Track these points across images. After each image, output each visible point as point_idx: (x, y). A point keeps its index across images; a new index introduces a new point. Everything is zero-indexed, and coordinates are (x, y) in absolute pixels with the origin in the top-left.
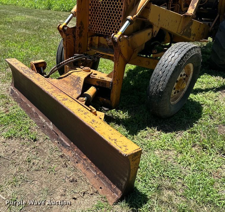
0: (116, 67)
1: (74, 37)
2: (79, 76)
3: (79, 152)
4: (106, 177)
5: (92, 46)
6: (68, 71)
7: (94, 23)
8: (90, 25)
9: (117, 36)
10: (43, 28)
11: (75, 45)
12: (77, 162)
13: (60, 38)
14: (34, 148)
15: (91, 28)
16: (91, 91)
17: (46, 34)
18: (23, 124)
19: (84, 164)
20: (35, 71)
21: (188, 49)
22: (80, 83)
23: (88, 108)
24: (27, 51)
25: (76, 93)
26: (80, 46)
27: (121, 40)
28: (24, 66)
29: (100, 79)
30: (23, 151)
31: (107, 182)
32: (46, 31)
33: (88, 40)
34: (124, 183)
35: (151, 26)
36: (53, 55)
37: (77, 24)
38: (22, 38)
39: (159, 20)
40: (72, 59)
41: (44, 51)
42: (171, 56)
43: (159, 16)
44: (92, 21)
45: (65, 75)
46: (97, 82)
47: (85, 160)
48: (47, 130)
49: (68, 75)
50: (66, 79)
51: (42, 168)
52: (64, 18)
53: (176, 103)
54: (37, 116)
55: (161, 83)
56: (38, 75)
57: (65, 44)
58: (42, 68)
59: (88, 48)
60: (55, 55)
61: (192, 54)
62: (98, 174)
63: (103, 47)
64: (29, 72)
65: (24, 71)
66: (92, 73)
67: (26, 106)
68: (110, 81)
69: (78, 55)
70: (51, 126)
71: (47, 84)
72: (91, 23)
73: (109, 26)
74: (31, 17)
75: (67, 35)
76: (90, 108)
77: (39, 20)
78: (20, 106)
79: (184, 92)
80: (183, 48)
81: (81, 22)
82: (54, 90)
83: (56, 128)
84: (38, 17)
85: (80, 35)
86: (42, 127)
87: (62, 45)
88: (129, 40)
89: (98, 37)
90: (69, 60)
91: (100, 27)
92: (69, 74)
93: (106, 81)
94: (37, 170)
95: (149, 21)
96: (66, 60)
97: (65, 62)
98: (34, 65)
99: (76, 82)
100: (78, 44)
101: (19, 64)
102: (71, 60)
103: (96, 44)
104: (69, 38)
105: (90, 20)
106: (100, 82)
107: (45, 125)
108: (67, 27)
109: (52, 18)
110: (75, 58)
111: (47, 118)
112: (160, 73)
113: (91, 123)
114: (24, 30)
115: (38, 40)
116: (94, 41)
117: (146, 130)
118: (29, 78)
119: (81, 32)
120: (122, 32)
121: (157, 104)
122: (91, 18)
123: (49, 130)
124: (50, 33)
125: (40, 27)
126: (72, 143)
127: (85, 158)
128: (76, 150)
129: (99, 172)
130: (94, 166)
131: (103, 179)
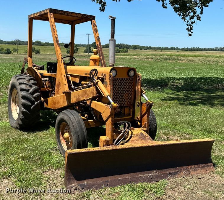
4: (204, 164)
19: (192, 170)
22: (146, 135)
31: (206, 166)
48: (156, 178)
62: (200, 167)
70: (156, 173)
83: (160, 171)
99: (143, 136)
123: (158, 176)
126: (178, 168)
127: (190, 167)
128: (182, 169)
129: (200, 165)
130: (196, 166)
131: (204, 166)
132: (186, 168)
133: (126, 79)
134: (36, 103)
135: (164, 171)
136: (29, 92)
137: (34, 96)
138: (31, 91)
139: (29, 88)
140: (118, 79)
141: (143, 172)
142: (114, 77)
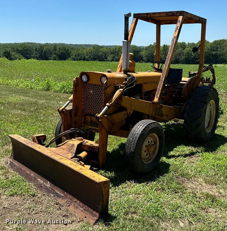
0: (101, 135)
1: (71, 116)
2: (73, 143)
3: (70, 198)
4: (89, 208)
5: (85, 123)
6: (65, 141)
7: (86, 107)
8: (83, 108)
9: (99, 115)
10: (40, 109)
11: (71, 122)
12: (69, 206)
13: (59, 119)
14: (34, 201)
15: (84, 110)
16: (83, 154)
17: (44, 115)
18: (22, 186)
19: (74, 205)
20: (36, 142)
21: (148, 124)
22: (74, 148)
23: (79, 163)
24: (24, 130)
25: (70, 155)
26: (75, 122)
27: (102, 118)
28: (25, 139)
30: (24, 203)
31: (90, 212)
32: (44, 112)
33: (82, 119)
34: (100, 207)
35: (125, 109)
36: (51, 133)
37: (73, 107)
38: (18, 119)
39: (131, 105)
40: (69, 131)
41: (42, 130)
42: (138, 128)
43: (131, 103)
44: (85, 105)
45: (62, 144)
46: (88, 148)
47: (75, 202)
48: (45, 188)
49: (64, 144)
50: (62, 147)
51: (41, 212)
52: (64, 100)
53: (149, 163)
54: (35, 179)
55: (132, 146)
56: (39, 145)
57: (63, 121)
58: (42, 141)
59: (83, 125)
60: (53, 133)
61: (151, 127)
62: (84, 208)
63: (94, 124)
64: (31, 143)
65: (26, 143)
66: (84, 141)
67: (25, 173)
68: (97, 146)
69: (73, 129)
70: (48, 185)
71: (47, 151)
72: (84, 107)
73: (96, 109)
74: (27, 98)
75: (65, 115)
76: (80, 163)
77: (36, 102)
78: (19, 174)
79: (155, 155)
80: (145, 123)
81: (76, 106)
82: (53, 154)
83: (52, 185)
84: (35, 98)
85: (76, 115)
86: (40, 187)
87: (61, 122)
88: (109, 118)
89: (90, 116)
90: (66, 132)
91: (90, 109)
92: (66, 143)
93: (94, 146)
94: (36, 213)
95: (123, 106)
96: (63, 133)
97: (63, 134)
98: (36, 138)
99: (71, 148)
100: (74, 121)
101: (22, 138)
102: (67, 132)
103: (89, 122)
104: (67, 117)
105: (83, 105)
106: (90, 147)
107: (42, 185)
108: (65, 109)
109: (50, 99)
110: (71, 131)
111: (45, 179)
112: (131, 139)
113: (79, 170)
114: (19, 111)
115: (35, 120)
116: (87, 119)
117: (126, 183)
118: (31, 147)
119: (76, 113)
120: (103, 113)
121: (131, 162)
122: (84, 103)
123: (46, 188)
124: (48, 114)
125: (37, 109)
126: (66, 193)
127: (75, 200)
128: (68, 197)
130: (81, 204)
131: (88, 210)
132: (72, 198)
140: (92, 85)
142: (84, 82)
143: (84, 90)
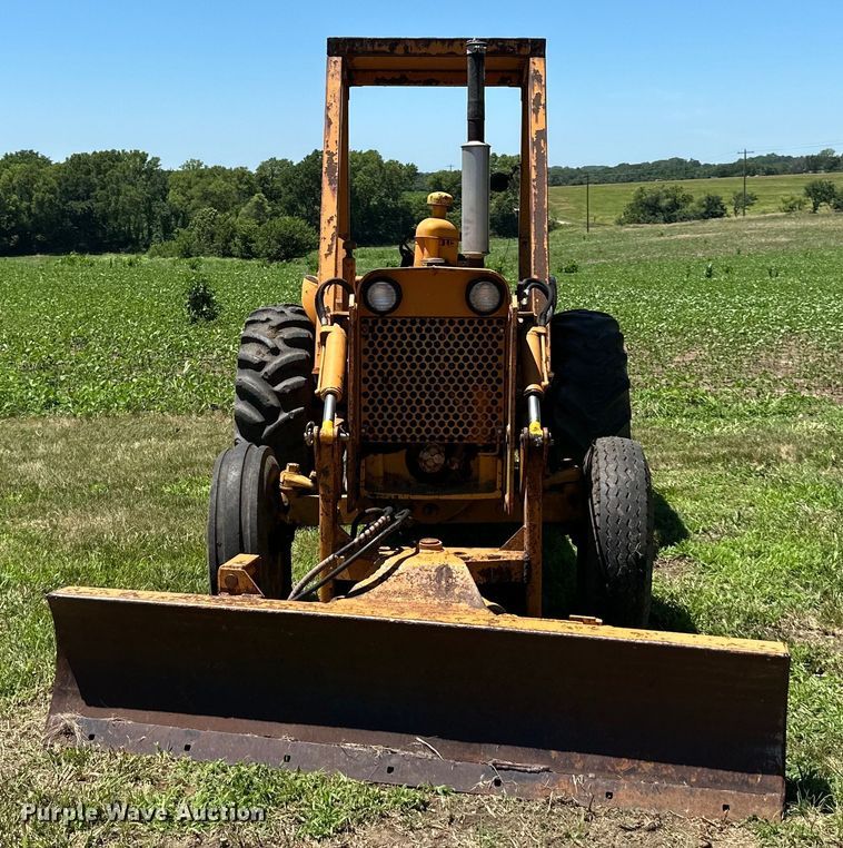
4: (721, 772)
7: (381, 416)
12: (608, 794)
15: (372, 431)
19: (635, 784)
20: (257, 593)
29: (487, 560)
31: (734, 783)
44: (376, 409)
46: (482, 573)
47: (630, 771)
48: (417, 769)
49: (388, 574)
86: (384, 771)
89: (380, 456)
92: (392, 569)
93: (509, 561)
96: (372, 529)
98: (246, 572)
99: (443, 582)
103: (378, 478)
106: (489, 569)
107: (393, 762)
116: (368, 468)
122: (372, 402)
126: (553, 752)
127: (625, 767)
128: (578, 765)
129: (696, 773)
131: (716, 781)
132: (601, 763)
133: (461, 323)
134: (283, 416)
135: (474, 753)
136: (262, 373)
137: (278, 388)
138: (268, 369)
139: (267, 358)
140: (413, 323)
141: (364, 732)
142: (383, 314)
143: (371, 344)
